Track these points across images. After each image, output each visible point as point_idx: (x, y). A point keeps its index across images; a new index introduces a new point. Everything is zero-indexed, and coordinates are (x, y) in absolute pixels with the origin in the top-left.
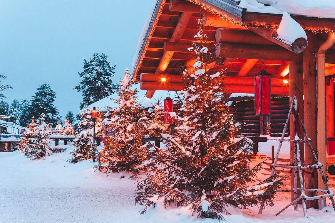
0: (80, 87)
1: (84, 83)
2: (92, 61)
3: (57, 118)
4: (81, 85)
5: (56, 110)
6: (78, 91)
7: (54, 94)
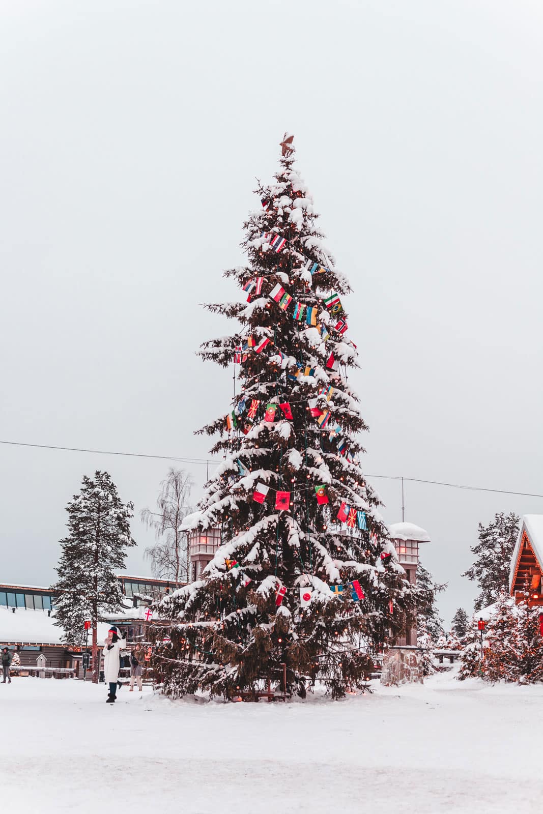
0: (474, 572)
1: (480, 566)
2: (492, 527)
3: (434, 624)
4: (476, 569)
5: (433, 610)
6: (471, 579)
7: (428, 576)
